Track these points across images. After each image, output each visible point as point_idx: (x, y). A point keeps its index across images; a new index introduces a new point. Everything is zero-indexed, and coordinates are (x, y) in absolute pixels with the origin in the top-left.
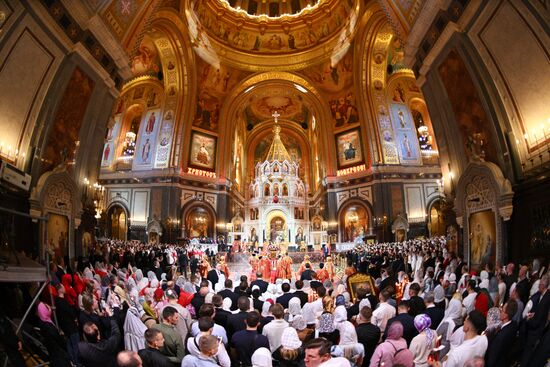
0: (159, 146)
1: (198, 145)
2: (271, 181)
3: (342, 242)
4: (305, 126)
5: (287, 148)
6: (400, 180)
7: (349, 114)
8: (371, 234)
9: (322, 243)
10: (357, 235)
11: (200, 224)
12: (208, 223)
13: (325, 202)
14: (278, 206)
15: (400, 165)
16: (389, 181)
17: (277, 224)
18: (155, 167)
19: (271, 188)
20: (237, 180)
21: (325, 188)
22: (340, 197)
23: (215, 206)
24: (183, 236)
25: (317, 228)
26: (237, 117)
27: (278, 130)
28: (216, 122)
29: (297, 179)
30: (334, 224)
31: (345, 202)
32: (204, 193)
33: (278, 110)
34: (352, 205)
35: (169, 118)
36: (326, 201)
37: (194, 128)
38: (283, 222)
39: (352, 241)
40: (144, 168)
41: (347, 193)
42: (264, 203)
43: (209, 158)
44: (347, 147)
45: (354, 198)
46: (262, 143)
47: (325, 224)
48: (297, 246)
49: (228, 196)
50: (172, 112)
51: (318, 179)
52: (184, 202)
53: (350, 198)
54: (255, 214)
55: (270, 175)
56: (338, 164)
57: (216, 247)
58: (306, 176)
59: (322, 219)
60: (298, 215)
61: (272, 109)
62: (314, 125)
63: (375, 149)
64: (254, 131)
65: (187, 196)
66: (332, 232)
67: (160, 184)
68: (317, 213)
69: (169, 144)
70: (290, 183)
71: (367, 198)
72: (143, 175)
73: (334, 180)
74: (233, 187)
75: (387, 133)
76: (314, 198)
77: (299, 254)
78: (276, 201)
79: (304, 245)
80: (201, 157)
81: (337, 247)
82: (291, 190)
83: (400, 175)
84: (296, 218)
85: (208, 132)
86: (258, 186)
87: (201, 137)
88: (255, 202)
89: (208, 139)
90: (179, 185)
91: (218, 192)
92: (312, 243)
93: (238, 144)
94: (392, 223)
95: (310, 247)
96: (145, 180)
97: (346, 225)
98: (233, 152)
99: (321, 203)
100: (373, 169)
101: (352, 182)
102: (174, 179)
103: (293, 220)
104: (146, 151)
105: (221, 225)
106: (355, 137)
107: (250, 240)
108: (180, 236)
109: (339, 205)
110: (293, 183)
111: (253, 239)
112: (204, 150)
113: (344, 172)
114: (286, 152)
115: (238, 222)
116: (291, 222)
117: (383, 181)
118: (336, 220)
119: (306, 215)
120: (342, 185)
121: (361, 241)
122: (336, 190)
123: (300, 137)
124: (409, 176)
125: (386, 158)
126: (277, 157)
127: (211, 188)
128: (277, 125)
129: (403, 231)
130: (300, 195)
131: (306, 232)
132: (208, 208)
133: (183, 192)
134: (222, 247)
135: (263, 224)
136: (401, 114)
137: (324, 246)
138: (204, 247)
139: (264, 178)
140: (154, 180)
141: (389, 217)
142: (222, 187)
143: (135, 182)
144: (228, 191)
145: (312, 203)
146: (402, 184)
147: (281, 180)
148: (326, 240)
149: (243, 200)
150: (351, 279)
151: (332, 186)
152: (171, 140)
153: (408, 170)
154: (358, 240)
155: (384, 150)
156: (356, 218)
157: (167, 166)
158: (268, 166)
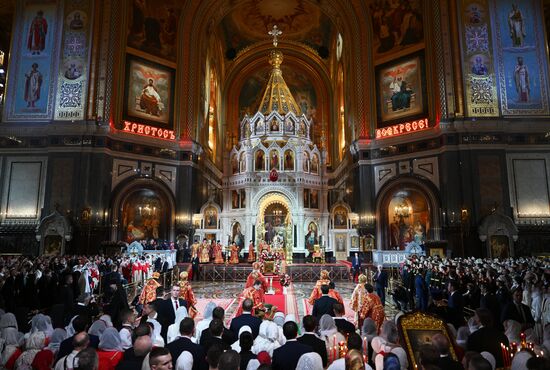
0: (62, 80)
1: (141, 82)
2: (266, 145)
3: (384, 248)
4: (325, 52)
5: (294, 91)
6: (498, 147)
7: (405, 26)
8: (437, 239)
9: (349, 249)
10: (411, 239)
11: (146, 216)
12: (161, 214)
13: (354, 182)
14: (278, 186)
15: (501, 118)
16: (472, 147)
17: (275, 215)
18: (57, 117)
19: (266, 156)
20: (211, 144)
21: (355, 159)
22: (380, 173)
23: (173, 187)
24: (114, 238)
25: (340, 223)
26: (208, 34)
27: (278, 60)
28: (172, 41)
29: (309, 142)
30: (369, 217)
31: (389, 181)
32: (154, 164)
33: (279, 22)
34: (401, 187)
35: (77, 26)
36: (356, 178)
37: (131, 50)
38: (285, 211)
39: (402, 248)
40: (30, 119)
41: (393, 167)
42: (255, 181)
43: (161, 106)
44: (396, 88)
45: (406, 176)
46: (252, 82)
47: (354, 217)
48: (307, 253)
49: (195, 171)
50: (83, 15)
51: (343, 144)
52: (116, 180)
53: (399, 176)
54: (239, 199)
55: (265, 136)
56: (379, 118)
57: (174, 255)
58: (323, 138)
59: (348, 209)
60: (310, 201)
61: (269, 21)
62: (339, 50)
63: (450, 90)
64: (238, 60)
65: (122, 169)
66: (365, 231)
67: (69, 148)
68: (341, 198)
69: (84, 78)
70: (297, 148)
71: (429, 177)
72: (30, 131)
73: (370, 144)
74: (204, 155)
75: (478, 59)
76: (335, 174)
77: (310, 267)
78: (274, 178)
79: (319, 253)
80: (148, 104)
81: (376, 256)
82: (299, 161)
83: (500, 137)
84: (306, 206)
85: (157, 60)
86: (245, 154)
87: (145, 68)
88: (241, 179)
89: (157, 72)
90: (107, 151)
91: (178, 163)
92: (332, 248)
93: (210, 82)
94: (481, 223)
95: (329, 255)
96: (35, 142)
97: (391, 221)
98: (203, 96)
99: (348, 183)
100: (442, 126)
101: (403, 148)
102: (98, 140)
103: (301, 210)
104: (34, 85)
105: (183, 218)
106: (411, 71)
107: (231, 242)
108: (108, 237)
109: (378, 185)
110: (301, 149)
111: (236, 239)
112: (151, 91)
113: (389, 132)
114: (291, 98)
115: (212, 213)
116: (297, 213)
117: (462, 147)
118: (373, 211)
119: (323, 203)
120: (385, 154)
121: (419, 251)
122: (373, 162)
123: (315, 73)
124: (520, 139)
125: (471, 107)
126: (276, 106)
127: (166, 155)
128: (277, 50)
129: (504, 240)
130: (313, 169)
131: (322, 229)
132: (160, 189)
133: (116, 163)
134: (183, 256)
135: (253, 215)
136: (517, 17)
137: (352, 254)
138: (152, 256)
139: (255, 141)
140: (55, 140)
141: (472, 210)
142: (184, 155)
143: (13, 144)
144: (195, 160)
145: (332, 182)
146: (502, 153)
147: (282, 145)
148: (355, 243)
149: (220, 175)
150: (405, 322)
151: (366, 154)
152: (86, 69)
153: (517, 128)
154: (414, 248)
155: (469, 92)
156: (410, 209)
157: (82, 116)
158: (261, 121)
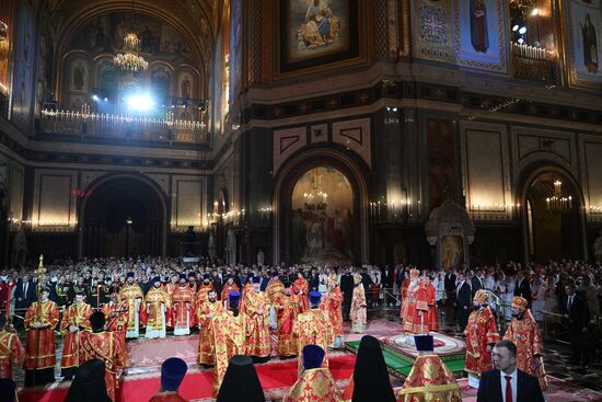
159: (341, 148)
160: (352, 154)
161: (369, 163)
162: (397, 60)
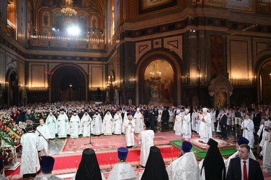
159: (168, 50)
160: (173, 53)
161: (182, 58)
162: (196, 6)
